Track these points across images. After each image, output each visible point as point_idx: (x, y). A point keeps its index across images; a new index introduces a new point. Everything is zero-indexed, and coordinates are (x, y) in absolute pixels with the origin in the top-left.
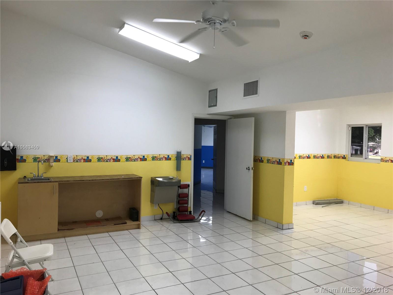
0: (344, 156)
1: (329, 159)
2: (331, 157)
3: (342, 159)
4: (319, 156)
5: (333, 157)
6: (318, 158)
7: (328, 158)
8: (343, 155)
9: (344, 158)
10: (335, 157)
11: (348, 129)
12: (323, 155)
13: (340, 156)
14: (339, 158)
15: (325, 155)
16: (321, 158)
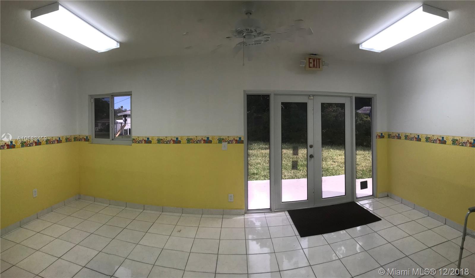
0: (87, 137)
1: (68, 143)
2: (71, 140)
3: (84, 141)
4: (54, 139)
5: (73, 140)
6: (53, 143)
7: (66, 141)
8: (85, 137)
9: (87, 139)
10: (76, 139)
11: (91, 101)
12: (59, 138)
13: (81, 137)
14: (80, 140)
15: (63, 137)
16: (57, 143)
